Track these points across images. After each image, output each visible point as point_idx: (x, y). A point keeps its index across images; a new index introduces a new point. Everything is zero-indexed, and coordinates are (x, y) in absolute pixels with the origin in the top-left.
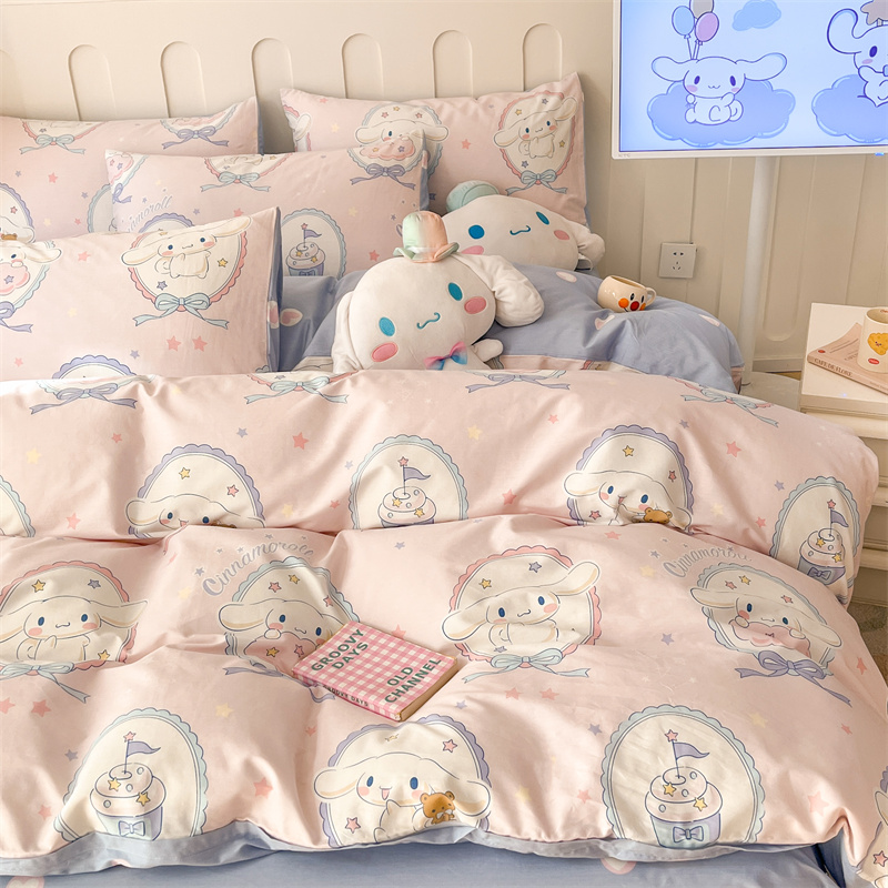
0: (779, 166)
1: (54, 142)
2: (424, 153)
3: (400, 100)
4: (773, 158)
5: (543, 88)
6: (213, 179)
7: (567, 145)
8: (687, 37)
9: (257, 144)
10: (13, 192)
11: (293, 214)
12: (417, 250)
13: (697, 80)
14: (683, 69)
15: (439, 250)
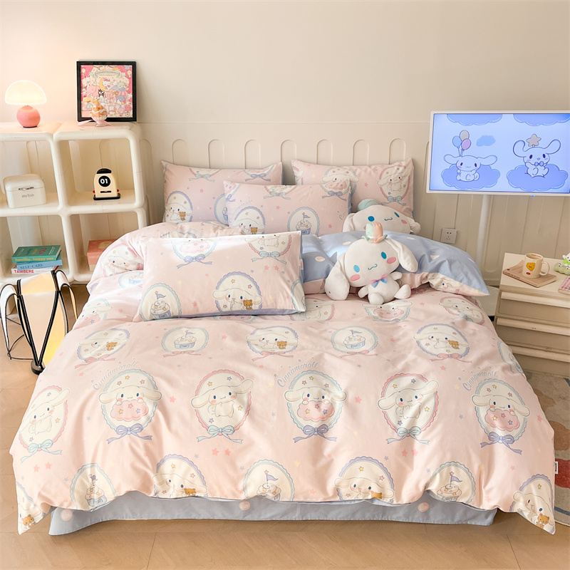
0: (492, 199)
1: (202, 177)
2: (350, 187)
3: (339, 166)
4: (491, 195)
5: (397, 164)
6: (268, 194)
7: (406, 187)
8: (458, 148)
9: (281, 181)
10: (185, 195)
11: (299, 210)
12: (370, 237)
13: (462, 164)
14: (456, 160)
15: (379, 238)
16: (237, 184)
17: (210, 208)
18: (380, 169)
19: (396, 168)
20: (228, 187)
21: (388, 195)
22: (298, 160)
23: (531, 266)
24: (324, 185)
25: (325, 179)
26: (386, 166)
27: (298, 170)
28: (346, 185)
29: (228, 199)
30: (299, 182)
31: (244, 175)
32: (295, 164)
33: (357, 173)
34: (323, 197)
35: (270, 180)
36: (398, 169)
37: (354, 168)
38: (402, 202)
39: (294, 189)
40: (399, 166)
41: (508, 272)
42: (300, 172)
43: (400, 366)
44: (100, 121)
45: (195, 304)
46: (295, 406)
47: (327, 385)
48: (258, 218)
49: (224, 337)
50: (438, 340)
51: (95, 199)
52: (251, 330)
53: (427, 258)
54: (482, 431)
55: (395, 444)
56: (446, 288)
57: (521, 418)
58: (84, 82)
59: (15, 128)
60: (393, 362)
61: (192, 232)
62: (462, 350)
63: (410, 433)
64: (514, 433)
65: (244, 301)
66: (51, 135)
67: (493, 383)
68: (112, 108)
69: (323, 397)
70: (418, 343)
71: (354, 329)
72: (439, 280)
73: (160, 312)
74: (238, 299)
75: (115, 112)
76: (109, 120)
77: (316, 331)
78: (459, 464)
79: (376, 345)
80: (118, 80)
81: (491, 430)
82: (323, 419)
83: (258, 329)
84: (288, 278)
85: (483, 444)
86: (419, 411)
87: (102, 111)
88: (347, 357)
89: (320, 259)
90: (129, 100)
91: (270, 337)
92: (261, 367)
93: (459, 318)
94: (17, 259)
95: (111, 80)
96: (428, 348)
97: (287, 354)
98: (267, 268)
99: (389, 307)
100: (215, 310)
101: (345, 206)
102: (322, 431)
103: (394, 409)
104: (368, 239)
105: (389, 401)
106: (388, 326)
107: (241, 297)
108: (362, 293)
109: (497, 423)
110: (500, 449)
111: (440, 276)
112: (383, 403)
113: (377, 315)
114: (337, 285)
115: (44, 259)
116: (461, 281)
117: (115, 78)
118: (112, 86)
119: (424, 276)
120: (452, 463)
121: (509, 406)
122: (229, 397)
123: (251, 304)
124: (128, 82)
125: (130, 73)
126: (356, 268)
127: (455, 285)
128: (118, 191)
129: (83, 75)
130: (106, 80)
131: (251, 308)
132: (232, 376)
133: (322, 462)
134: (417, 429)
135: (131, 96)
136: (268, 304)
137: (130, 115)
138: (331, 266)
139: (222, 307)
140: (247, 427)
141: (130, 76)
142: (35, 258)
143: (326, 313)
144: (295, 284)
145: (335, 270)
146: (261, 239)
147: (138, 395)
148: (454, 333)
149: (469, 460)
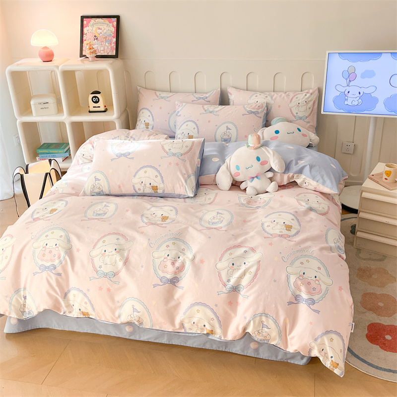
1: (162, 98)
2: (266, 108)
3: (262, 92)
5: (306, 91)
6: (204, 111)
7: (311, 109)
8: (346, 79)
9: (218, 102)
10: (149, 111)
11: (224, 123)
12: (251, 145)
13: (349, 92)
15: (257, 145)
16: (184, 104)
17: (166, 121)
18: (292, 95)
19: (304, 94)
20: (178, 105)
21: (296, 115)
22: (232, 87)
23: (388, 174)
24: (246, 106)
25: (250, 101)
26: (298, 93)
27: (231, 94)
28: (263, 106)
29: (177, 114)
30: (231, 103)
32: (230, 90)
33: (273, 98)
34: (243, 115)
35: (209, 101)
36: (306, 95)
37: (273, 93)
38: (307, 120)
39: (223, 108)
40: (307, 93)
41: (372, 177)
42: (233, 96)
43: (239, 240)
44: (92, 57)
45: (120, 187)
46: (158, 262)
47: (183, 250)
48: (194, 128)
49: (127, 211)
50: (277, 223)
51: (90, 112)
52: (149, 206)
53: (294, 162)
54: (290, 293)
55: (224, 296)
56: (307, 186)
57: (324, 287)
58: (85, 30)
59: (37, 62)
60: (236, 237)
61: (134, 136)
62: (293, 231)
63: (235, 289)
64: (316, 297)
65: (152, 187)
66: (58, 67)
67: (307, 259)
68: (102, 49)
69: (179, 258)
70: (262, 224)
71: (220, 211)
72: (302, 180)
73: (97, 190)
74: (148, 185)
75: (104, 51)
76: (98, 57)
77: (193, 211)
78: (268, 316)
79: (230, 223)
80: (107, 29)
81: (298, 293)
82: (175, 273)
83: (153, 206)
84: (184, 172)
85: (290, 303)
86: (244, 274)
87: (93, 50)
88: (204, 231)
89: (216, 160)
90: (114, 43)
91: (159, 213)
92: (142, 233)
93: (303, 209)
94: (40, 151)
95: (103, 29)
96: (267, 229)
97: (163, 225)
98: (170, 164)
99: (259, 197)
100: (133, 192)
101: (261, 121)
102: (174, 281)
103: (226, 270)
104: (248, 146)
105: (223, 264)
106: (247, 211)
107: (150, 184)
108: (243, 186)
109: (303, 288)
110: (304, 310)
111: (303, 176)
112: (220, 266)
113: (245, 202)
114: (224, 180)
115: (57, 152)
116: (317, 182)
117: (105, 26)
118: (103, 33)
119: (291, 176)
120: (263, 314)
121: (316, 277)
122: (114, 252)
123: (157, 189)
124: (113, 30)
125: (115, 23)
126: (238, 167)
127: (313, 184)
128: (105, 106)
129: (85, 25)
130: (99, 29)
131: (157, 192)
132: (120, 237)
133: (173, 304)
134: (242, 286)
135: (115, 40)
136: (169, 190)
137: (114, 53)
138: (221, 164)
139: (137, 190)
140: (123, 274)
141: (115, 26)
142: (51, 151)
143: (209, 199)
144: (189, 177)
145: (223, 168)
146: (171, 143)
147: (56, 245)
148: (293, 219)
149: (277, 313)
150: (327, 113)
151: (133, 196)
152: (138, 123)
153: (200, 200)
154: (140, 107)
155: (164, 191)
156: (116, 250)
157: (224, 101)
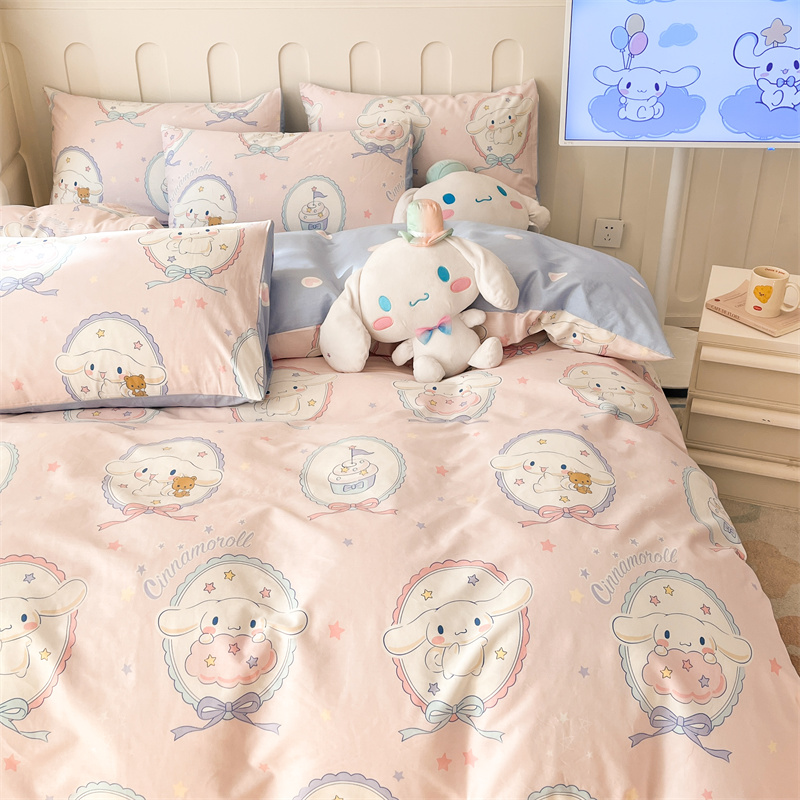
0: (693, 158)
1: (121, 117)
2: (411, 136)
3: (395, 95)
4: (689, 149)
5: (507, 90)
6: (243, 149)
7: (524, 135)
8: (622, 51)
9: (278, 125)
10: (87, 154)
11: (306, 179)
12: (417, 235)
13: (629, 85)
14: (618, 76)
15: (436, 235)
16: (186, 131)
17: (137, 180)
18: (472, 101)
19: (503, 98)
20: (169, 136)
21: (487, 153)
22: (313, 83)
23: (763, 294)
24: (358, 132)
25: (364, 121)
26: (485, 95)
27: (312, 103)
28: (402, 131)
29: (167, 162)
30: (314, 126)
31: (206, 114)
32: (307, 92)
33: (426, 109)
34: (354, 156)
35: (254, 124)
36: (507, 100)
37: (422, 98)
38: (514, 166)
39: (297, 139)
40: (511, 94)
41: (716, 304)
42: (317, 106)
43: (445, 541)
45: (18, 386)
46: (181, 648)
47: (265, 593)
48: (223, 197)
49: (52, 467)
50: (543, 470)
52: (124, 446)
53: (539, 277)
54: (634, 707)
55: (420, 742)
56: (579, 343)
57: (730, 670)
60: (430, 529)
61: (50, 225)
62: (599, 493)
63: (458, 713)
64: (712, 709)
65: (126, 378)
67: (666, 582)
69: (253, 624)
70: (499, 477)
71: (359, 444)
72: (564, 326)
74: (113, 375)
77: (271, 449)
78: (574, 790)
79: (399, 484)
81: (657, 701)
82: (247, 680)
83: (140, 445)
84: (225, 325)
85: (637, 739)
86: (482, 659)
88: (325, 520)
89: (313, 283)
91: (162, 466)
92: (113, 546)
93: (598, 415)
96: (519, 492)
97: (185, 512)
98: (178, 303)
99: (454, 386)
100: (64, 398)
101: (401, 173)
102: (244, 710)
103: (420, 653)
104: (411, 238)
105: (409, 633)
106: (440, 435)
107: (120, 370)
108: (400, 356)
109: (671, 684)
110: (677, 748)
111: (568, 316)
112: (397, 638)
113: (421, 407)
114: (345, 342)
116: (611, 329)
119: (534, 317)
120: (558, 789)
121: (702, 641)
122: (19, 627)
123: (143, 385)
126: (385, 303)
127: (598, 337)
131: (144, 393)
132: (38, 571)
133: (246, 783)
134: (477, 702)
136: (181, 386)
138: (333, 296)
139: (78, 392)
140: (61, 703)
143: (311, 403)
144: (242, 339)
145: (340, 306)
146: (175, 238)
148: (583, 453)
149: (601, 778)
150: (576, 143)
151: (64, 409)
152: (56, 190)
153: (284, 409)
154: (60, 145)
155: (165, 389)
156: (24, 618)
157: (292, 120)
